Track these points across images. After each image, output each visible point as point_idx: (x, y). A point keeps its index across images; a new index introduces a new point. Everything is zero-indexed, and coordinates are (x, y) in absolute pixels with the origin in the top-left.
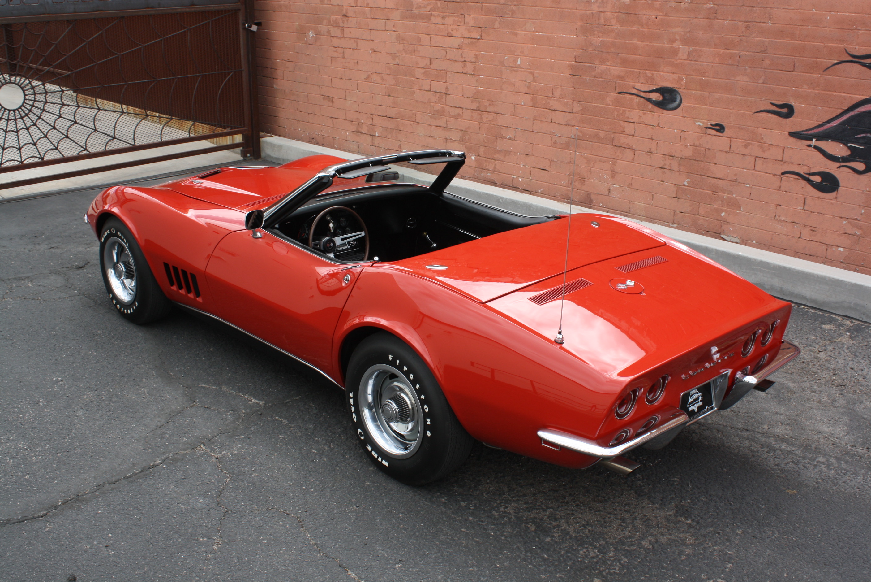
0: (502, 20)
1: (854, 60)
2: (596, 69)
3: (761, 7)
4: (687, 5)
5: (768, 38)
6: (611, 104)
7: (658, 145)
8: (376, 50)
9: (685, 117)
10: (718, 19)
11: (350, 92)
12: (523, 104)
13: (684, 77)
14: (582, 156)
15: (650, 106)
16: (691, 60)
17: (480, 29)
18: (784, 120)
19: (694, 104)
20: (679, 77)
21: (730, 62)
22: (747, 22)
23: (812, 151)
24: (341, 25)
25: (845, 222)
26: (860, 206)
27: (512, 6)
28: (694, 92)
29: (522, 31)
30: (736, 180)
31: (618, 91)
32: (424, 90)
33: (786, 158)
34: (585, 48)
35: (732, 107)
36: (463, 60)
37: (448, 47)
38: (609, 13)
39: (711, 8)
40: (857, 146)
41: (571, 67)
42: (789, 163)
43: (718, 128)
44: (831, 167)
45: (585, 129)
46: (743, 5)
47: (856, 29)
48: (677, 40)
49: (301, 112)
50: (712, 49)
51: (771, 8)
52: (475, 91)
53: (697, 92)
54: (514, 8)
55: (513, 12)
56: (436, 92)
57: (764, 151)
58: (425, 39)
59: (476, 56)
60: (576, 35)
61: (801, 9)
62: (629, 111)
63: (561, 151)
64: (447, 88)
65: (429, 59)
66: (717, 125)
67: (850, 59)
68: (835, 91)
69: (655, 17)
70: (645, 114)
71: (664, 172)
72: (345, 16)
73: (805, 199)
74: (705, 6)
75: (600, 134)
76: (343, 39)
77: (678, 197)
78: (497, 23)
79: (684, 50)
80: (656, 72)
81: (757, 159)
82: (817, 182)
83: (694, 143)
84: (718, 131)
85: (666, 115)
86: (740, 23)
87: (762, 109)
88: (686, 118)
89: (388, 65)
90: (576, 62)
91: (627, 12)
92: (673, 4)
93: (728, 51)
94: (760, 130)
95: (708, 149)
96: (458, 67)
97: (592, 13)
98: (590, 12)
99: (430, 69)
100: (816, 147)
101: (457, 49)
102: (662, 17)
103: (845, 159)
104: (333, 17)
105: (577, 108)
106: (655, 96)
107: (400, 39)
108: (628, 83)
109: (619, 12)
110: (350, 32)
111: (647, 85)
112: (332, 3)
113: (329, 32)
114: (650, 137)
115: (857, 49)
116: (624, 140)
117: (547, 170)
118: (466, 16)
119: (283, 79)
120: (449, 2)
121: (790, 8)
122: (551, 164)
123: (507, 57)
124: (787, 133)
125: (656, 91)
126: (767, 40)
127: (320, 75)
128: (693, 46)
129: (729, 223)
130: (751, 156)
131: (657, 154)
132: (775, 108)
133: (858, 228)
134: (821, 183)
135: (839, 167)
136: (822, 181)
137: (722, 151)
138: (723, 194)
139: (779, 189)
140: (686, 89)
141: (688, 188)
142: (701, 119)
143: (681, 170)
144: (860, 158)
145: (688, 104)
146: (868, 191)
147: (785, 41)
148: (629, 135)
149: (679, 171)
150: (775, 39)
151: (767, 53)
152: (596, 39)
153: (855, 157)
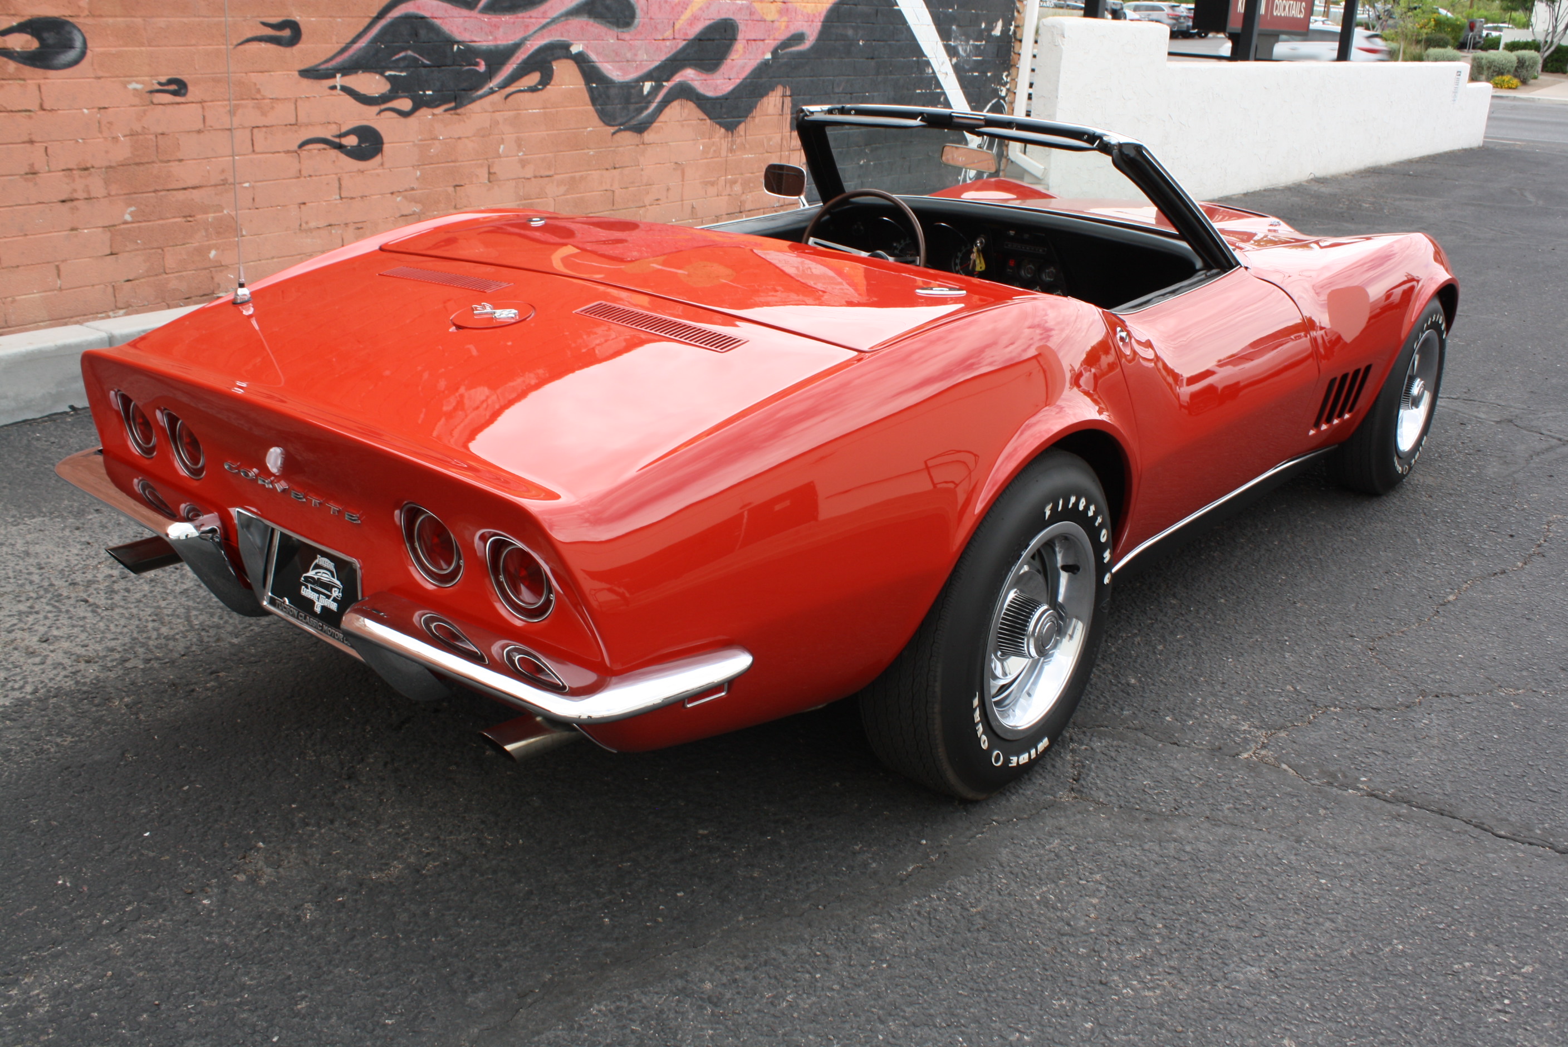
7: (49, 151)
9: (99, 78)
15: (13, 66)
18: (288, 49)
19: (115, 47)
23: (337, 95)
25: (399, 199)
26: (413, 166)
28: (110, 20)
30: (224, 182)
33: (302, 118)
35: (193, 42)
40: (397, 73)
42: (307, 125)
43: (173, 87)
44: (368, 116)
53: (119, 19)
57: (264, 114)
66: (170, 82)
70: (3, 85)
71: (74, 209)
73: (339, 180)
77: (115, 251)
81: (255, 131)
82: (352, 147)
83: (132, 130)
84: (175, 93)
85: (57, 80)
87: (249, 35)
88: (103, 80)
94: (254, 76)
95: (163, 134)
100: (344, 89)
103: (384, 99)
106: (21, 43)
114: (26, 139)
124: (296, 73)
125: (21, 29)
129: (227, 266)
130: (244, 128)
131: (49, 171)
132: (269, 32)
133: (416, 202)
134: (359, 145)
135: (379, 113)
136: (360, 142)
137: (189, 132)
138: (205, 216)
139: (299, 175)
140: (94, 16)
141: (134, 225)
142: (137, 76)
143: (113, 193)
144: (404, 92)
145: (102, 49)
146: (421, 140)
149: (109, 195)
153: (397, 92)
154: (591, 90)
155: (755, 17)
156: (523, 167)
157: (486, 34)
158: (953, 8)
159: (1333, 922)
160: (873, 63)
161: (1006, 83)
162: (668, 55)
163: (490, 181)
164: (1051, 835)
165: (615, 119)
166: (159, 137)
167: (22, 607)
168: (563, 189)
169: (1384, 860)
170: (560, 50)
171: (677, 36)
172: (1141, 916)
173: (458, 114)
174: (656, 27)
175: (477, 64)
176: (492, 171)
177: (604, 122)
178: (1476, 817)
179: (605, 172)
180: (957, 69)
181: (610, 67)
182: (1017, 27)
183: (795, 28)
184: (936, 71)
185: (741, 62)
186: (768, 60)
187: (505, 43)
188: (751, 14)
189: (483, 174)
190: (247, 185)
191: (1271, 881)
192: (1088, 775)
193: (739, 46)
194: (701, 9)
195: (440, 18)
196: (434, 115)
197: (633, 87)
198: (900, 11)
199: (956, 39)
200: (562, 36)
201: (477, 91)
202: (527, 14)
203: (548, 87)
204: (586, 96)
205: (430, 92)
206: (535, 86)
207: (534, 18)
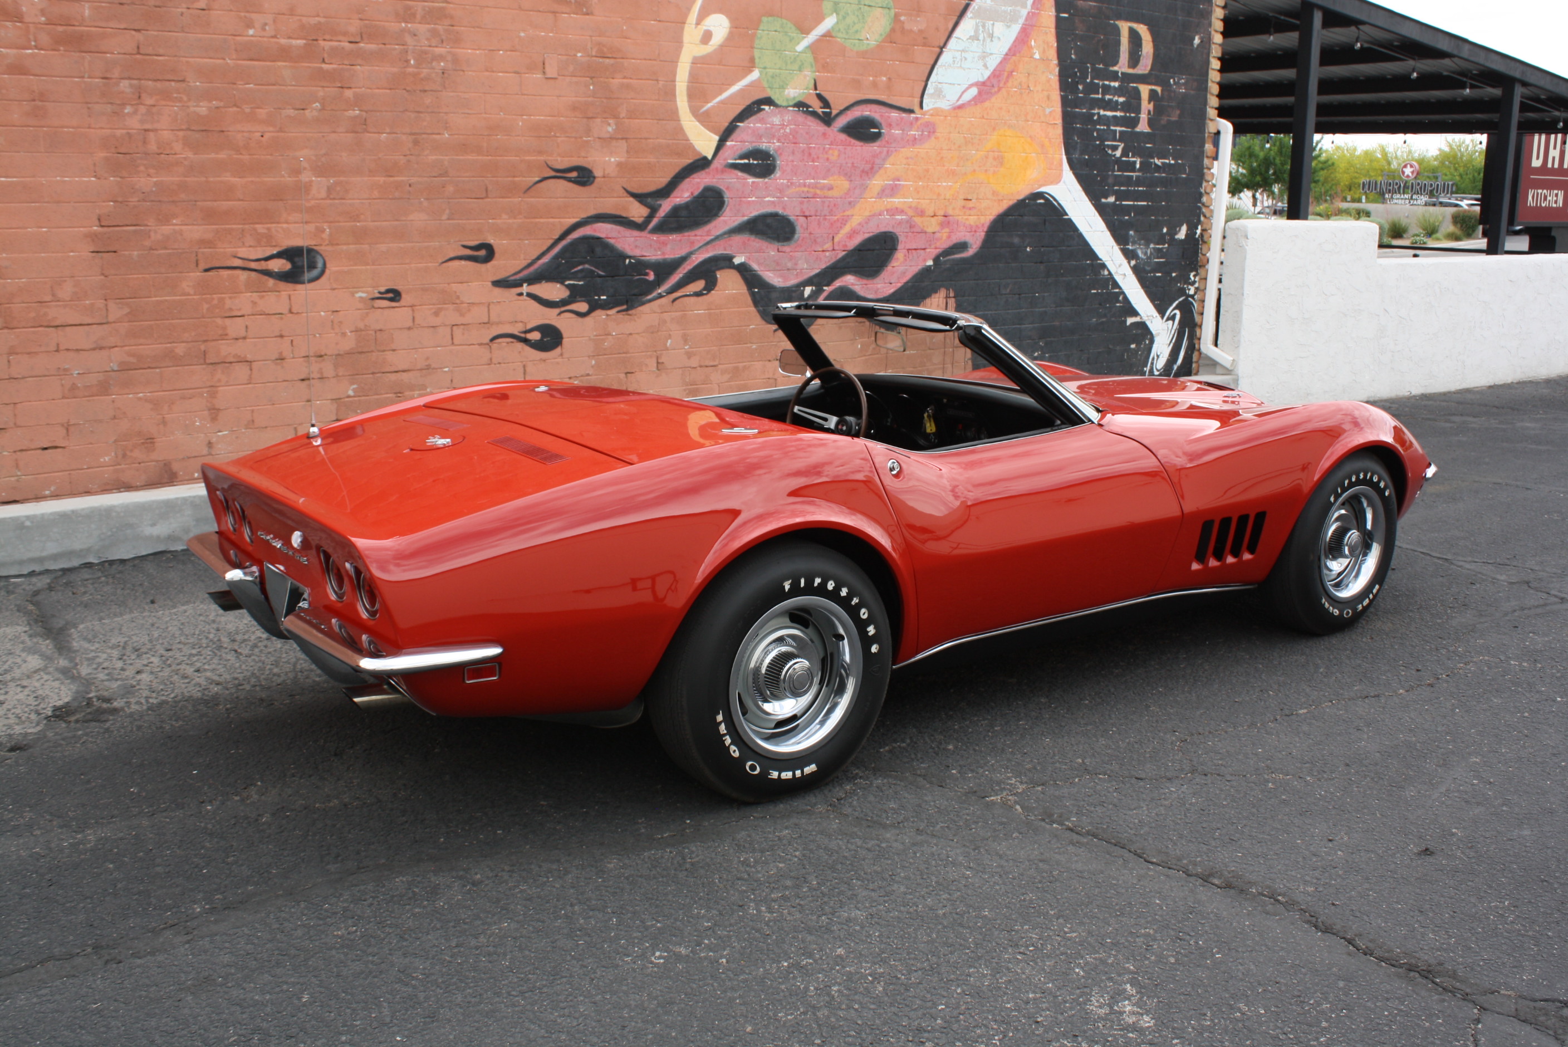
1: (558, 174)
2: (152, 234)
3: (432, 112)
4: (315, 113)
5: (447, 156)
6: (192, 292)
7: (294, 343)
9: (334, 289)
10: (369, 132)
13: (325, 226)
14: (140, 399)
15: (271, 282)
16: (334, 199)
18: (483, 265)
19: (347, 266)
20: (317, 228)
21: (397, 194)
22: (414, 134)
23: (524, 300)
26: (589, 357)
28: (345, 247)
30: (428, 367)
31: (203, 266)
33: (494, 318)
34: (120, 199)
35: (407, 261)
38: (165, 132)
39: (356, 117)
40: (575, 283)
41: (93, 237)
42: (498, 323)
43: (390, 295)
44: (550, 317)
45: (140, 347)
46: (406, 110)
47: (554, 136)
48: (305, 169)
50: (366, 179)
51: (446, 113)
53: (351, 246)
57: (462, 315)
60: (95, 176)
61: (486, 113)
62: (230, 298)
63: (89, 401)
66: (388, 291)
67: (553, 174)
68: (541, 218)
69: (260, 134)
70: (263, 297)
71: (310, 386)
73: (524, 366)
74: (346, 113)
75: (177, 351)
77: (339, 417)
79: (319, 185)
80: (274, 225)
81: (455, 328)
82: (536, 341)
83: (356, 327)
84: (391, 300)
85: (301, 292)
86: (404, 137)
87: (452, 255)
88: (336, 291)
90: (102, 226)
91: (204, 128)
93: (392, 179)
94: (454, 287)
95: (381, 330)
98: (124, 131)
100: (529, 295)
102: (273, 134)
103: (564, 303)
105: (116, 311)
106: (279, 265)
108: (222, 250)
109: (188, 129)
111: (259, 249)
114: (278, 334)
115: (558, 161)
116: (226, 349)
117: (56, 447)
121: (469, 112)
122: (68, 430)
124: (490, 284)
125: (279, 255)
126: (446, 158)
128: (334, 177)
130: (445, 325)
131: (293, 358)
132: (469, 252)
134: (542, 339)
135: (560, 314)
136: (543, 336)
137: (401, 329)
138: (411, 393)
139: (490, 362)
140: (332, 245)
141: (356, 399)
142: (362, 287)
143: (340, 374)
144: (581, 297)
145: (337, 269)
146: (596, 336)
147: (470, 157)
148: (237, 339)
149: (337, 376)
150: (457, 155)
151: (448, 176)
152: (143, 180)
153: (575, 297)
154: (753, 295)
155: (915, 230)
156: (689, 358)
157: (655, 250)
158: (1129, 215)
159: (950, 895)
160: (1042, 267)
161: (1194, 282)
162: (828, 264)
163: (658, 369)
164: (786, 828)
166: (378, 333)
167: (194, 652)
168: (726, 377)
169: (1034, 866)
170: (725, 261)
171: (836, 248)
172: (807, 876)
173: (629, 315)
174: (815, 241)
175: (647, 274)
176: (660, 361)
177: (766, 321)
178: (1142, 849)
179: (767, 363)
180: (1135, 270)
181: (771, 275)
182: (1203, 230)
183: (957, 237)
184: (1113, 272)
185: (902, 269)
186: (930, 266)
187: (672, 257)
188: (911, 227)
189: (652, 363)
190: (446, 369)
191: (927, 868)
192: (851, 797)
193: (900, 255)
194: (860, 224)
195: (614, 238)
196: (607, 315)
197: (795, 291)
198: (1070, 221)
199: (1134, 243)
200: (725, 250)
201: (647, 295)
202: (692, 233)
203: (713, 292)
204: (749, 300)
205: (605, 297)
206: (700, 291)
207: (699, 236)
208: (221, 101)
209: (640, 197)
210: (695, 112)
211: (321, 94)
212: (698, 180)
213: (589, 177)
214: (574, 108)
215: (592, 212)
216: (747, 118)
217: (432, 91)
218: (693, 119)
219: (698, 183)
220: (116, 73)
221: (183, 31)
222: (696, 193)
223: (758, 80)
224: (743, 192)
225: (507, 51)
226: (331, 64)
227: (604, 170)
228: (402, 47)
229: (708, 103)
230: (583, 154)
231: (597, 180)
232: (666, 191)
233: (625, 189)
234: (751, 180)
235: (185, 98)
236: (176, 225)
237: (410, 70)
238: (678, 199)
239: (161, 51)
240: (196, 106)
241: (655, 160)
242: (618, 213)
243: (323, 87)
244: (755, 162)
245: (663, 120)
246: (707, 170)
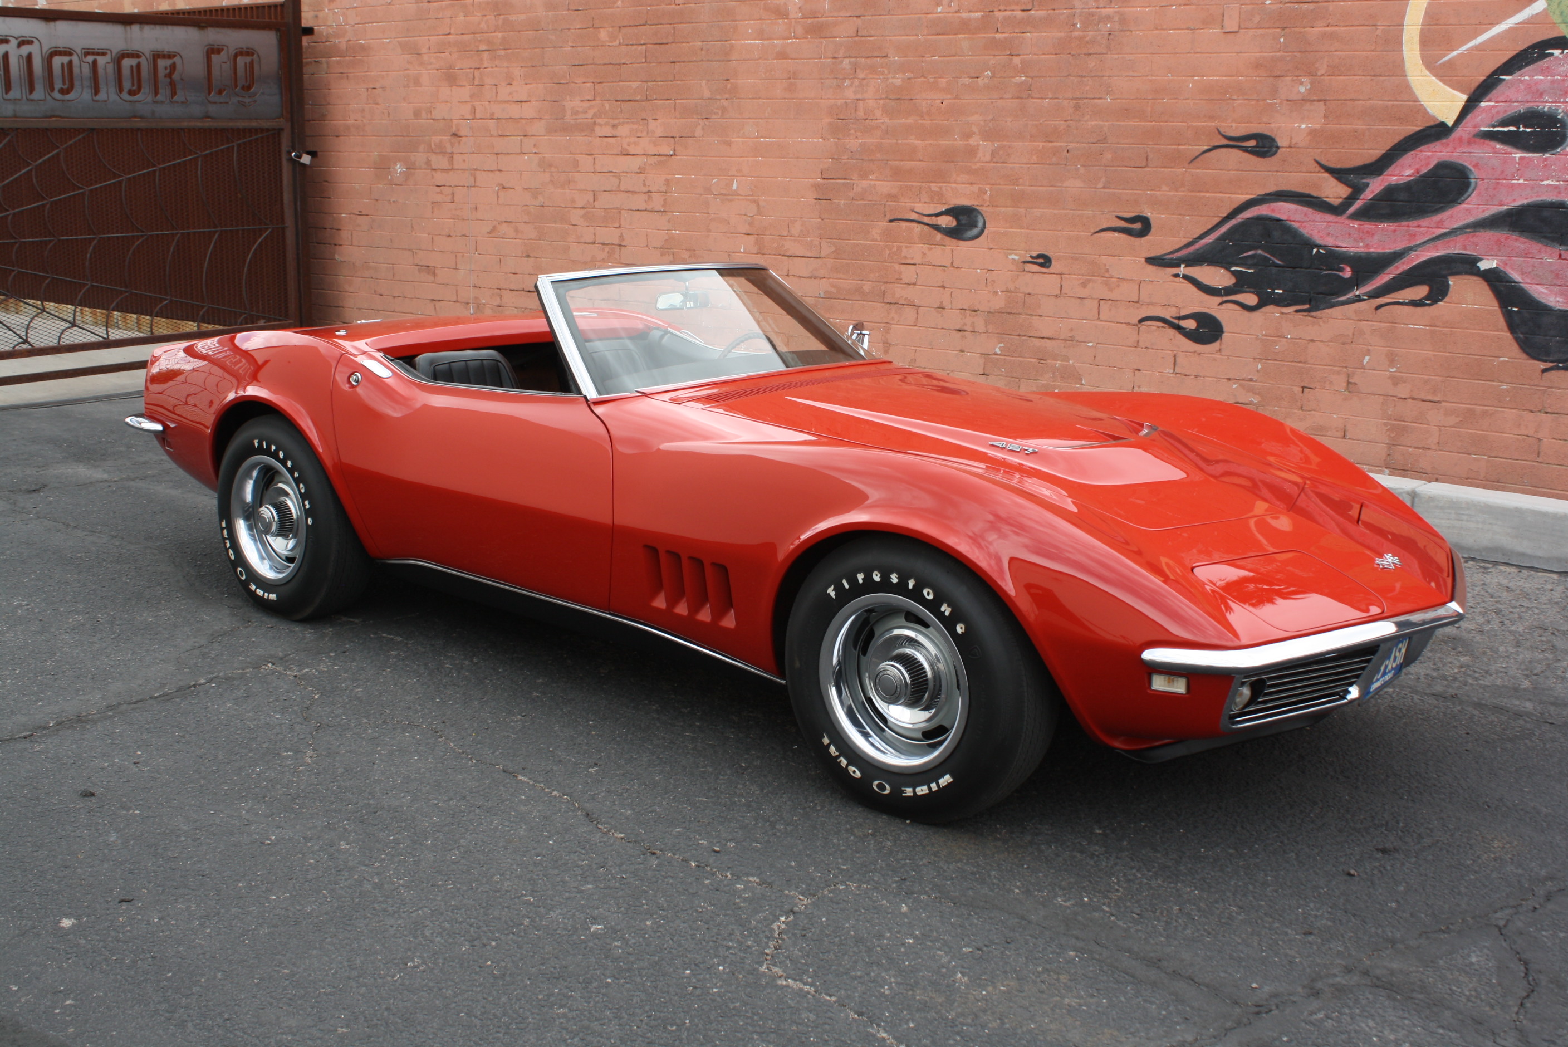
0: (707, 124)
1: (1232, 143)
2: (855, 187)
3: (1095, 76)
4: (986, 81)
5: (1107, 121)
6: (879, 239)
7: (954, 295)
8: (506, 185)
10: (1032, 98)
11: (463, 256)
12: (742, 250)
13: (987, 188)
15: (939, 236)
16: (997, 162)
17: (672, 139)
18: (1138, 240)
19: (1005, 228)
20: (980, 188)
21: (1054, 160)
22: (1076, 99)
23: (1180, 282)
24: (449, 151)
25: (1235, 386)
26: (1254, 359)
27: (722, 101)
28: (1003, 209)
29: (739, 137)
30: (1072, 339)
31: (889, 217)
32: (585, 243)
33: (1144, 297)
34: (836, 157)
35: (1060, 228)
36: (646, 190)
37: (623, 172)
38: (871, 101)
39: (1022, 83)
40: (1244, 270)
41: (816, 187)
42: (1148, 304)
43: (1041, 261)
44: (1210, 305)
45: (840, 281)
46: (1070, 75)
47: (1230, 99)
48: (974, 133)
49: (381, 295)
50: (1026, 144)
51: (1109, 76)
52: (666, 237)
53: (1009, 209)
54: (725, 103)
55: (724, 110)
56: (603, 244)
57: (1110, 290)
58: (586, 162)
59: (667, 182)
60: (822, 138)
61: (1152, 75)
62: (906, 247)
64: (621, 237)
65: (591, 194)
66: (1039, 256)
67: (1225, 142)
68: (1208, 192)
69: (940, 101)
70: (932, 249)
71: (964, 337)
72: (455, 135)
73: (1175, 356)
74: (1013, 80)
75: (864, 288)
76: (451, 173)
77: (986, 373)
78: (699, 128)
79: (985, 148)
80: (945, 185)
81: (1102, 302)
82: (1190, 329)
83: (1008, 288)
84: (1041, 265)
85: (964, 248)
86: (1066, 102)
87: (1105, 226)
88: (992, 250)
89: (526, 208)
90: (824, 179)
91: (898, 97)
92: (966, 81)
93: (1051, 144)
94: (1104, 259)
95: (1029, 294)
96: (639, 201)
97: (846, 102)
98: (843, 101)
99: (594, 207)
100: (1186, 277)
101: (637, 173)
102: (950, 101)
103: (1228, 291)
104: (436, 139)
105: (827, 249)
106: (946, 221)
107: (545, 165)
108: (903, 204)
109: (887, 98)
110: (464, 161)
111: (932, 205)
112: (433, 117)
113: (428, 162)
114: (940, 284)
115: (1234, 128)
116: (900, 292)
118: (650, 121)
119: (352, 245)
120: (623, 101)
121: (1135, 74)
123: (715, 180)
124: (1144, 260)
125: (947, 212)
126: (1106, 123)
127: (413, 234)
128: (999, 141)
130: (1092, 298)
131: (952, 309)
132: (1123, 224)
133: (1255, 393)
134: (1197, 329)
135: (1220, 304)
136: (1199, 326)
137: (1048, 296)
138: (1053, 362)
139: (1137, 345)
140: (992, 206)
141: (1001, 357)
142: (1016, 250)
143: (990, 331)
144: (1249, 287)
145: (995, 229)
146: (1265, 335)
147: (1131, 123)
148: (909, 284)
149: (986, 332)
150: (1118, 121)
151: (1107, 143)
152: (852, 141)
153: (1242, 287)
154: (1509, 317)
156: (1395, 384)
157: (1355, 240)
163: (1347, 389)
165: (1548, 354)
166: (1027, 296)
168: (1452, 420)
170: (1464, 264)
173: (1312, 317)
175: (1341, 270)
176: (1352, 381)
177: (1528, 354)
179: (1526, 413)
181: (1543, 290)
187: (1380, 251)
189: (1340, 382)
190: (1090, 344)
195: (1299, 222)
196: (1282, 313)
200: (1465, 249)
201: (1339, 297)
202: (1413, 223)
203: (1440, 303)
204: (1501, 322)
205: (1281, 292)
206: (1420, 300)
207: (1425, 227)
208: (912, 72)
209: (1339, 174)
210: (1430, 64)
211: (992, 62)
212: (1429, 154)
213: (1271, 147)
214: (1257, 66)
215: (1272, 188)
216: (1520, 68)
217: (1096, 54)
218: (1428, 73)
219: (1429, 157)
220: (841, 54)
221: (889, 14)
222: (1424, 171)
223: (1545, 13)
224: (1502, 172)
225: (1180, 5)
226: (1003, 33)
227: (1291, 138)
228: (1070, 11)
229: (1453, 50)
230: (1265, 120)
231: (1280, 151)
232: (1378, 167)
233: (1318, 162)
234: (1518, 155)
235: (886, 72)
236: (872, 180)
237: (1076, 34)
238: (1395, 178)
239: (873, 33)
240: (893, 78)
241: (1364, 127)
242: (1306, 191)
243: (994, 55)
244: (1528, 130)
245: (1380, 76)
246: (1444, 141)
